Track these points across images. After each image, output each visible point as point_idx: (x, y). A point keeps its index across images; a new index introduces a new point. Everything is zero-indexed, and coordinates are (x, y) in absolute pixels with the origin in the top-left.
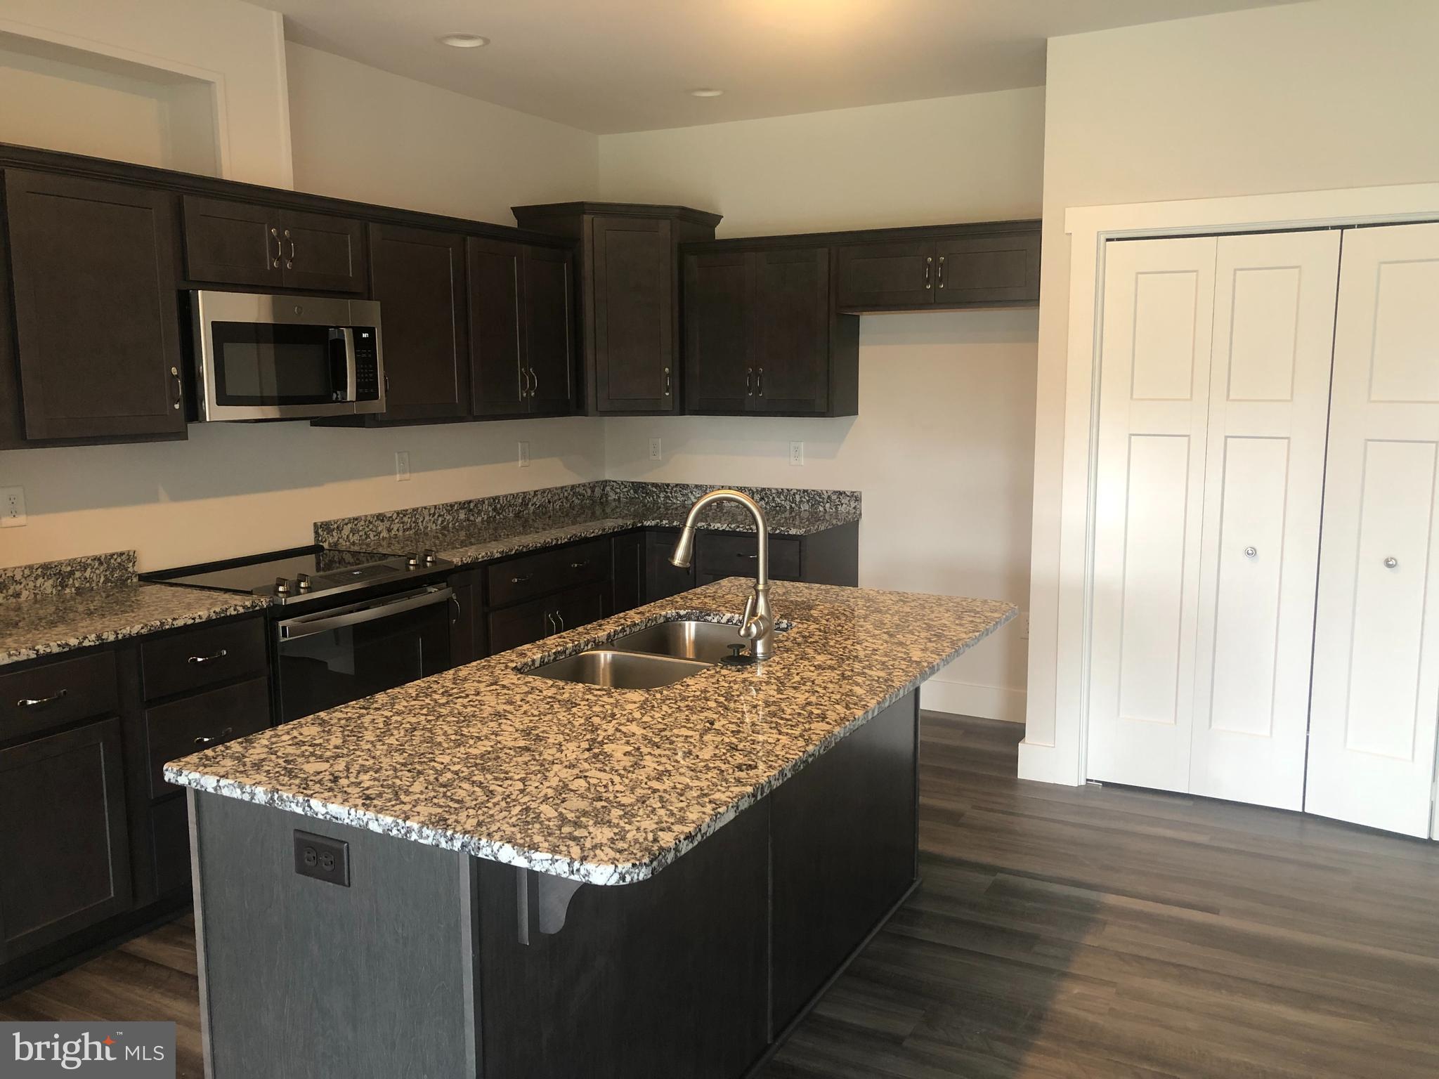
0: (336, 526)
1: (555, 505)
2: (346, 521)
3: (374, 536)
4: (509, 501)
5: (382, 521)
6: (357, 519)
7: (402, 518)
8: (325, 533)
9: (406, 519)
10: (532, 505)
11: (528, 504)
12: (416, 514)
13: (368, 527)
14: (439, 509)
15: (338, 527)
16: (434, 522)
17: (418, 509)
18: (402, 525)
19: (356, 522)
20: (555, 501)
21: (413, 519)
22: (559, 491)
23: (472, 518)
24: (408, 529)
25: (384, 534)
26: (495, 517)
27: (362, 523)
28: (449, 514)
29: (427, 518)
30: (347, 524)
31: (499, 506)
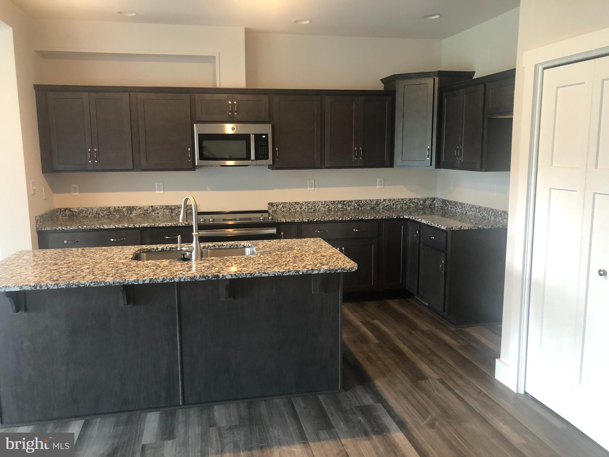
0: (275, 204)
1: (397, 206)
2: (281, 203)
3: (293, 210)
4: (368, 202)
5: (298, 204)
6: (285, 203)
7: (307, 204)
8: (271, 206)
9: (309, 205)
10: (382, 205)
11: (379, 204)
12: (314, 204)
13: (291, 206)
14: (327, 202)
15: (276, 205)
16: (324, 207)
17: (316, 202)
18: (307, 207)
19: (285, 204)
20: (397, 205)
21: (313, 205)
22: (400, 200)
23: (345, 207)
24: (310, 209)
25: (299, 209)
26: (359, 208)
27: (288, 204)
28: (332, 205)
29: (320, 205)
30: (281, 204)
31: (361, 204)
